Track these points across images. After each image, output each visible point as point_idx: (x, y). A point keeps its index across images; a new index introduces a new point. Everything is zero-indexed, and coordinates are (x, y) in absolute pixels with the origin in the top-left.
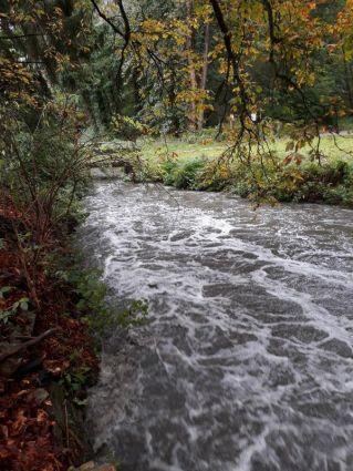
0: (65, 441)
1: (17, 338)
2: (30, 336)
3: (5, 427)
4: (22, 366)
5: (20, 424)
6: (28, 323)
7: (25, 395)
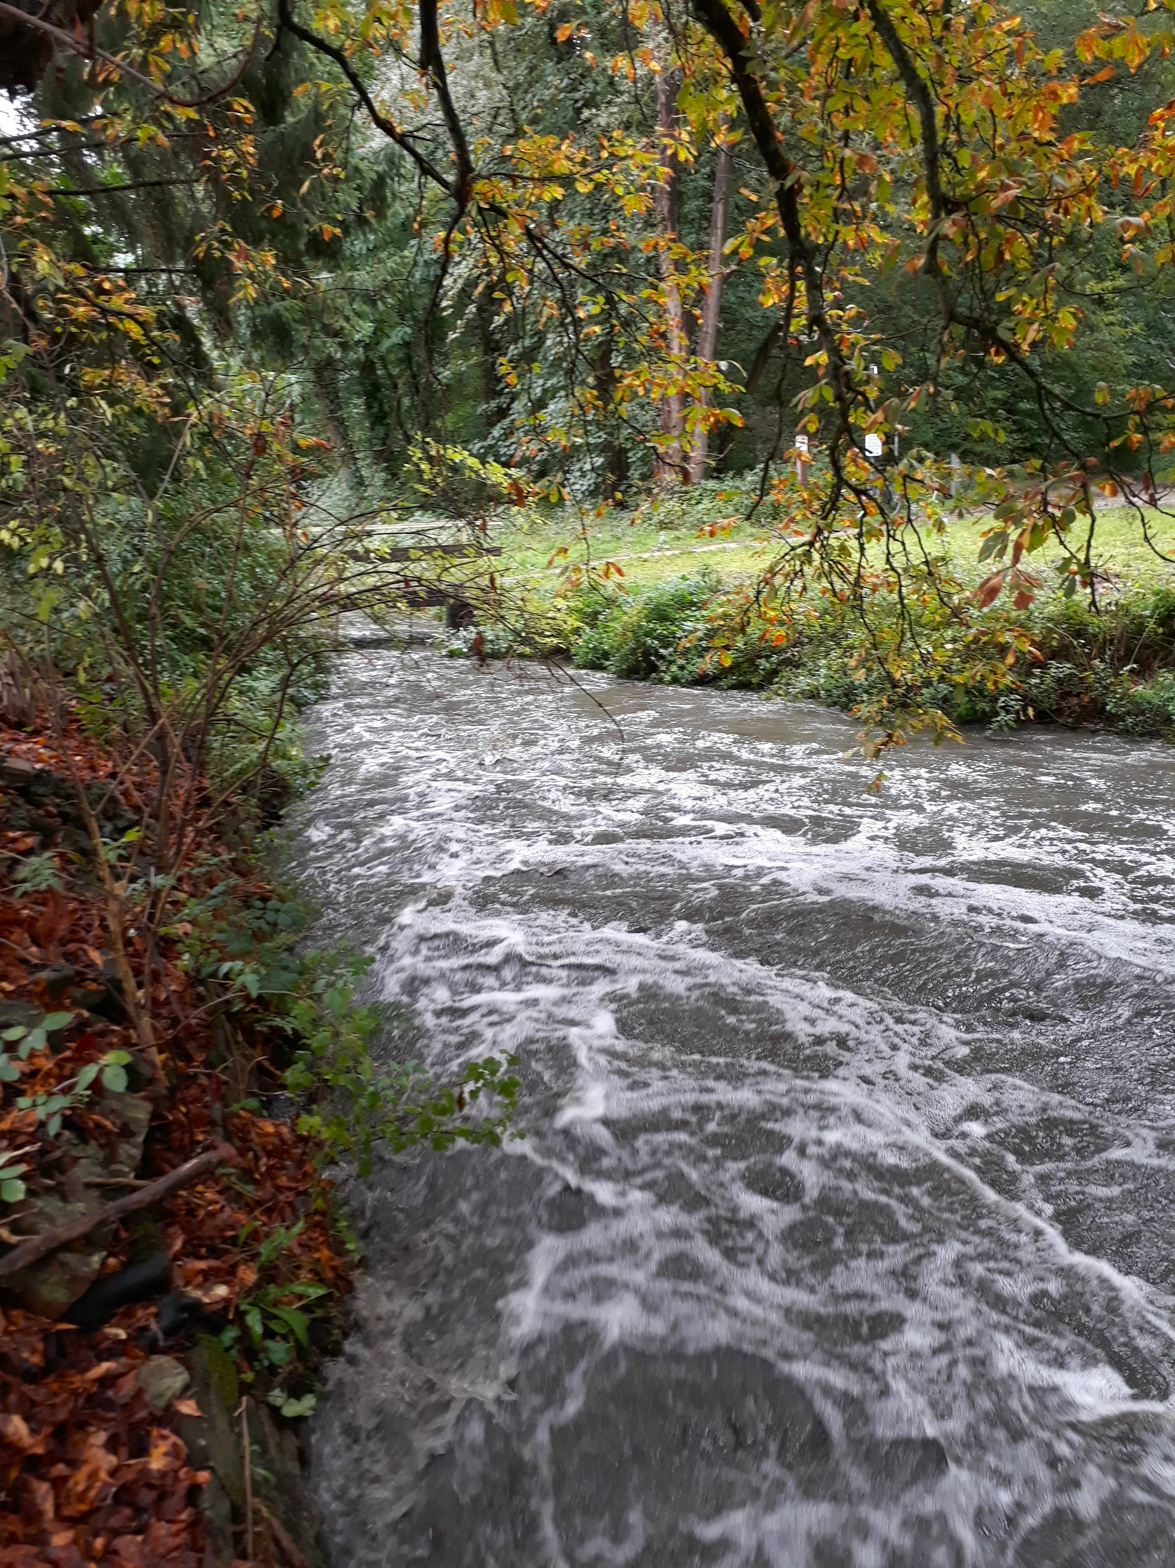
0: (238, 1537)
1: (88, 1186)
2: (130, 1179)
3: (43, 1489)
4: (102, 1278)
5: (93, 1476)
6: (126, 1132)
7: (108, 1381)
